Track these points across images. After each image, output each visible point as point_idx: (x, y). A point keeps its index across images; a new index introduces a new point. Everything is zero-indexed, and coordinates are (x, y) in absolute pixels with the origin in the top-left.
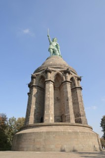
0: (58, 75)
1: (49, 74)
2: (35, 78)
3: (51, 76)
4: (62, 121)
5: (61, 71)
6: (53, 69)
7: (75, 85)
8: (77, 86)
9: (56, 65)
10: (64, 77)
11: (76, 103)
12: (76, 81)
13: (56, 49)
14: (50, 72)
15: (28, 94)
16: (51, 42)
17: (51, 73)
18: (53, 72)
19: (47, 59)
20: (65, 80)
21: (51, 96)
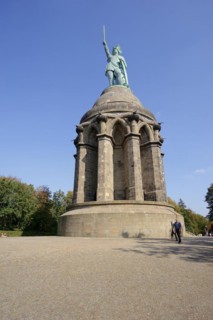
0: (118, 125)
1: (103, 124)
2: (82, 131)
3: (107, 128)
4: (125, 198)
5: (123, 118)
6: (110, 115)
7: (148, 138)
8: (152, 140)
9: (114, 107)
10: (128, 127)
11: (148, 168)
12: (151, 132)
13: (119, 71)
14: (105, 120)
15: (75, 156)
16: (110, 56)
17: (106, 122)
18: (109, 120)
19: (103, 93)
20: (129, 132)
21: (106, 161)
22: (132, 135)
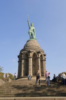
0: (34, 54)
1: (31, 54)
3: (31, 55)
5: (36, 52)
6: (33, 51)
7: (42, 58)
8: (43, 59)
10: (37, 55)
11: (42, 67)
12: (43, 56)
13: (33, 33)
16: (30, 26)
18: (32, 52)
22: (38, 58)
